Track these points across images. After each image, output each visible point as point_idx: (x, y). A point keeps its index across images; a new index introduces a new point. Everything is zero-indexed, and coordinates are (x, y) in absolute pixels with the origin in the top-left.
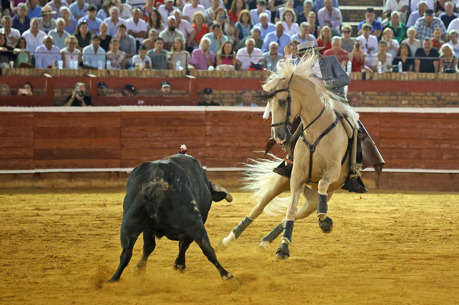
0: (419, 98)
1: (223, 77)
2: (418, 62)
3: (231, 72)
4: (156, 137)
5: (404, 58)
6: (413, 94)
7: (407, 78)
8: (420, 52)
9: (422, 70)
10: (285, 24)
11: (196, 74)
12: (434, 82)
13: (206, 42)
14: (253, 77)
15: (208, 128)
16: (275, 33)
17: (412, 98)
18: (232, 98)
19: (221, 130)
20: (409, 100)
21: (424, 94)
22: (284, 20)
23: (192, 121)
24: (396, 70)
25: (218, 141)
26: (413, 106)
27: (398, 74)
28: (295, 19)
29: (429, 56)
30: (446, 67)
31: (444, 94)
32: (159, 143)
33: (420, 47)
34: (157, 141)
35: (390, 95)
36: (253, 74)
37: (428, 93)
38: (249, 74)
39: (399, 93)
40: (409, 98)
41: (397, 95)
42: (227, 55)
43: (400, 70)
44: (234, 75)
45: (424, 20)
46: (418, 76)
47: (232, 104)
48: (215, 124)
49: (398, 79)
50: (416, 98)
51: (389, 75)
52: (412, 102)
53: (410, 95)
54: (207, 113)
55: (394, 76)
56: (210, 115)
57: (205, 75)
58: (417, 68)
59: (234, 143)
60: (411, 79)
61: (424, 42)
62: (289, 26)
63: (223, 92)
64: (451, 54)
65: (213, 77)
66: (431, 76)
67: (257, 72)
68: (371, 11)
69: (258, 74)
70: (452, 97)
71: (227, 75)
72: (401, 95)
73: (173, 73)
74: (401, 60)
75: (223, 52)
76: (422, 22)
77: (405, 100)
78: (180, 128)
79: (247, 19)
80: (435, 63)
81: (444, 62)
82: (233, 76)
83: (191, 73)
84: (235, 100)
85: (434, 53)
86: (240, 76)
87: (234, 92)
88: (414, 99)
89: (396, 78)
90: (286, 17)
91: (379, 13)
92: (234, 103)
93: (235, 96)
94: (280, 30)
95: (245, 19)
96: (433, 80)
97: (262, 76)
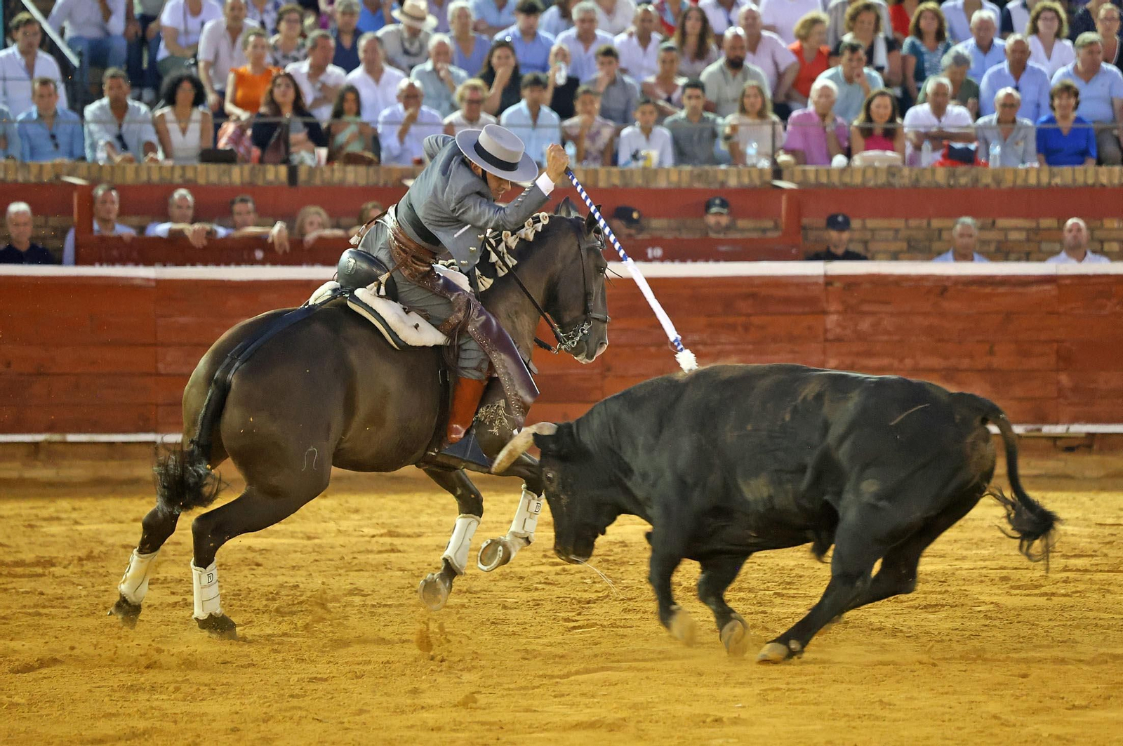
1: (871, 183)
3: (891, 171)
11: (799, 177)
13: (825, 91)
14: (952, 182)
15: (832, 320)
16: (1005, 65)
18: (896, 239)
19: (865, 325)
22: (1035, 30)
23: (788, 301)
25: (858, 354)
28: (1066, 30)
36: (952, 175)
38: (941, 176)
42: (878, 127)
44: (902, 177)
47: (895, 257)
48: (849, 311)
54: (829, 280)
56: (837, 285)
57: (824, 180)
59: (901, 360)
62: (1047, 48)
63: (871, 223)
65: (846, 185)
67: (961, 169)
69: (964, 174)
71: (882, 179)
73: (739, 174)
75: (869, 118)
78: (756, 320)
79: (934, 26)
82: (897, 182)
83: (786, 173)
84: (904, 245)
86: (917, 180)
87: (899, 223)
90: (1040, 24)
92: (901, 252)
93: (903, 234)
94: (1019, 59)
95: (928, 26)
97: (976, 180)
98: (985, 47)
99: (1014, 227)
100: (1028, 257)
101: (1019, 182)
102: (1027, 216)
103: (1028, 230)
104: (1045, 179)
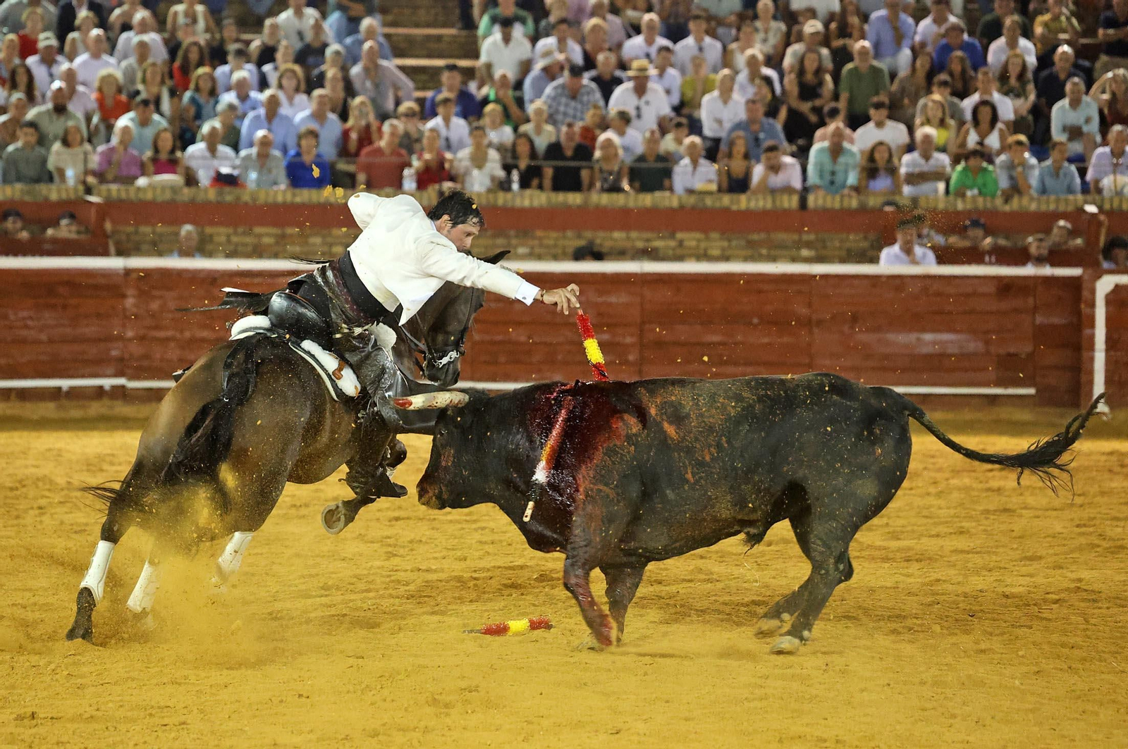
0: (551, 242)
1: (160, 199)
2: (549, 172)
3: (174, 189)
4: (24, 319)
5: (523, 164)
6: (539, 233)
7: (527, 203)
8: (555, 150)
9: (558, 186)
10: (282, 96)
11: (104, 193)
12: (582, 209)
13: (126, 130)
14: (219, 199)
15: (130, 302)
16: (262, 111)
17: (536, 242)
19: (155, 306)
20: (532, 248)
21: (561, 234)
22: (280, 86)
23: (96, 287)
24: (504, 186)
25: (149, 328)
26: (540, 258)
27: (509, 196)
28: (303, 86)
29: (573, 158)
30: (605, 180)
31: (601, 234)
32: (32, 332)
33: (553, 139)
34: (27, 327)
35: (495, 236)
36: (220, 194)
37: (569, 233)
38: (212, 195)
39: (512, 233)
40: (531, 242)
41: (507, 237)
42: (164, 156)
43: (515, 186)
44: (182, 195)
45: (563, 86)
46: (548, 198)
48: (143, 295)
49: (510, 204)
50: (546, 242)
51: (491, 196)
52: (537, 250)
53: (534, 238)
54: (128, 272)
55: (502, 198)
56: (134, 276)
58: (547, 182)
59: (182, 332)
60: (536, 203)
61: (564, 129)
62: (290, 99)
64: (616, 155)
66: (574, 198)
67: (227, 189)
68: (452, 68)
69: (230, 193)
70: (616, 240)
71: (168, 196)
72: (517, 236)
73: (59, 191)
74: (516, 167)
75: (156, 150)
76: (559, 91)
77: (523, 245)
78: (73, 301)
79: (209, 85)
80: (585, 174)
81: (601, 171)
82: (179, 198)
83: (95, 191)
85: (584, 151)
86: (194, 199)
88: (541, 246)
89: (505, 201)
90: (285, 82)
91: (469, 73)
94: (272, 108)
95: (205, 86)
96: (579, 207)
97: (238, 198)
98: (243, 97)
99: (267, 234)
100: (276, 256)
101: (270, 200)
102: (275, 224)
103: (276, 236)
104: (289, 197)
